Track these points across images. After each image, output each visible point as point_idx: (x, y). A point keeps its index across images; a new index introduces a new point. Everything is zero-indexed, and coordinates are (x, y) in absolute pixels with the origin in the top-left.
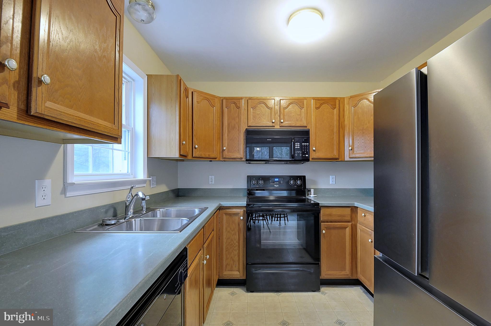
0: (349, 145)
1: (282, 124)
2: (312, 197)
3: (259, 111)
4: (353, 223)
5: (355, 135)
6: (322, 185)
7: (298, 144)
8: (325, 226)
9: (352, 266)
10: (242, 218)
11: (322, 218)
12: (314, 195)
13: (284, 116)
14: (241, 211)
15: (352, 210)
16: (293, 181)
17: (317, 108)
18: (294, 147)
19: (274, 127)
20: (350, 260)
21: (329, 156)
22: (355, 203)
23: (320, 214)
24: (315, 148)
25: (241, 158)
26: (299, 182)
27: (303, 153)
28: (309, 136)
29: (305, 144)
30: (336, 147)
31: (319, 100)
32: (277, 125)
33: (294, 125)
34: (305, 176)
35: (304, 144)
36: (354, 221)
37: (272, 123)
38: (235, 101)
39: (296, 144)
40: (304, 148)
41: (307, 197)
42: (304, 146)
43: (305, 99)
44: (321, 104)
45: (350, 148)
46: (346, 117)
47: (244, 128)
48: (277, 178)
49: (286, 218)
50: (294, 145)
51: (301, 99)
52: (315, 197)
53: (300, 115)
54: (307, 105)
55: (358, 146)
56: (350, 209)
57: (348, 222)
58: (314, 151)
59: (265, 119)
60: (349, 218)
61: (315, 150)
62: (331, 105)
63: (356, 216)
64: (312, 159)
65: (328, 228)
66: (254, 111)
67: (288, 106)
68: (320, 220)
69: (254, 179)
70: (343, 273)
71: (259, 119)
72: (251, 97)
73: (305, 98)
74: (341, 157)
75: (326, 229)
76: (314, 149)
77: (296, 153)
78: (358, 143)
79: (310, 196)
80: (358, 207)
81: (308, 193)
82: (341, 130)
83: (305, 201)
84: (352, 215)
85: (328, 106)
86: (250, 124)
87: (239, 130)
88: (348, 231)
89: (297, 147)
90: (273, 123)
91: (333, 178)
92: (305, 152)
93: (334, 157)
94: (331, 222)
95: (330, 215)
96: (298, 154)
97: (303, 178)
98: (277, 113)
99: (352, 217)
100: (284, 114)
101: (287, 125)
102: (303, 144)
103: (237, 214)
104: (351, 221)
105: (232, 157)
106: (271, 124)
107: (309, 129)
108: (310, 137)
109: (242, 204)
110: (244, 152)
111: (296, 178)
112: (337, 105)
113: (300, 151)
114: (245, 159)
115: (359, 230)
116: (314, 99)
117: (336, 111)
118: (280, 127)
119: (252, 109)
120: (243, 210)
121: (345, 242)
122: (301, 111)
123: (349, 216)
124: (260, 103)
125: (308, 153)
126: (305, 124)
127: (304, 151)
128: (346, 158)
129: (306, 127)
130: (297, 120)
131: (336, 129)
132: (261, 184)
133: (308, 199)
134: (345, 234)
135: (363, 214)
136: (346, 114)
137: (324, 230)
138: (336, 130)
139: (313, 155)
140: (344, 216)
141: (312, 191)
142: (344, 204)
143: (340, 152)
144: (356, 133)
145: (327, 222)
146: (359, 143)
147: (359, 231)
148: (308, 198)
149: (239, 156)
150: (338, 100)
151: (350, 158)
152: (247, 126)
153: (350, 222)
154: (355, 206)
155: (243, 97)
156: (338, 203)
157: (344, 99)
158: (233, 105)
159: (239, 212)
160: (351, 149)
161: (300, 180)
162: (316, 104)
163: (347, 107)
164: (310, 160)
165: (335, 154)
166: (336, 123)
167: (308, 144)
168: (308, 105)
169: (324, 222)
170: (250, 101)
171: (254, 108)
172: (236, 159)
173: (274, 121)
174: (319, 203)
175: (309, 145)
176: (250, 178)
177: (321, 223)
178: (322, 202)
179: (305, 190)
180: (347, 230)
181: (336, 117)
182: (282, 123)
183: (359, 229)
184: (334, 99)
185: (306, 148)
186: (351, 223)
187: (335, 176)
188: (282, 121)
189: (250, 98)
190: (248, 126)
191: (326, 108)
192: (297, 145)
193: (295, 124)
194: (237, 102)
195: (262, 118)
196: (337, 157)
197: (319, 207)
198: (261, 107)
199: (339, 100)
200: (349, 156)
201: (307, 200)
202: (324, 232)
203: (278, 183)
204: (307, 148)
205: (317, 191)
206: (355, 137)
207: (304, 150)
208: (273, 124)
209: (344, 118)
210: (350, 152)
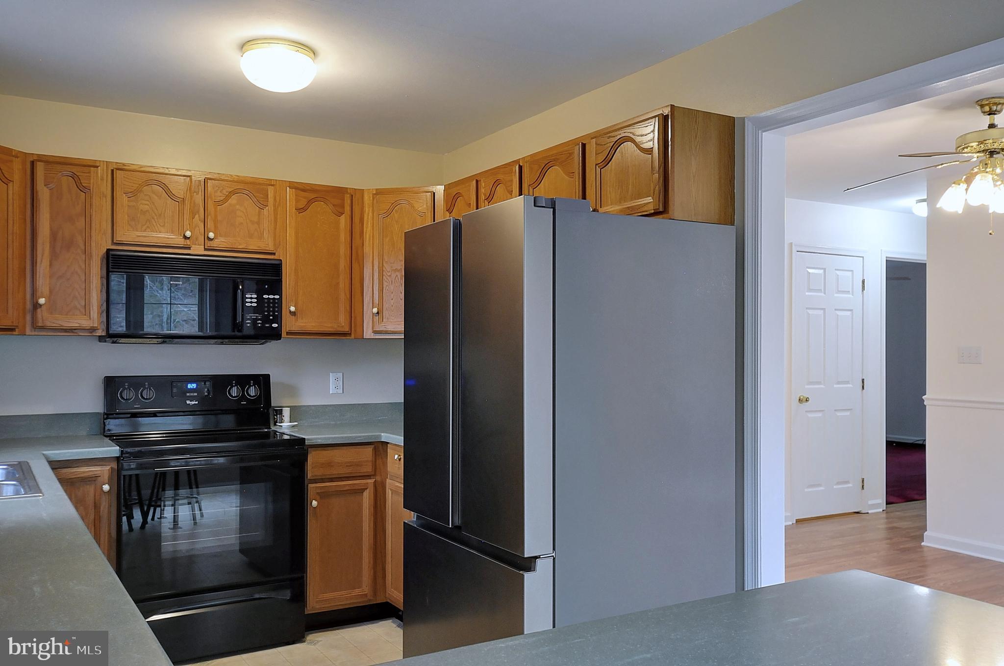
0: (373, 303)
1: (211, 242)
2: (286, 427)
3: (148, 205)
4: (378, 478)
5: (386, 281)
6: (310, 399)
7: (253, 296)
8: (318, 491)
9: (375, 573)
10: (106, 487)
11: (310, 473)
12: (290, 422)
13: (215, 221)
14: (104, 471)
15: (376, 450)
16: (237, 387)
17: (300, 210)
18: (244, 302)
19: (189, 248)
20: (372, 560)
21: (328, 327)
22: (382, 434)
23: (306, 463)
24: (295, 307)
25: (93, 330)
26: (252, 391)
27: (266, 320)
28: (279, 277)
29: (271, 297)
30: (343, 307)
31: (304, 190)
32: (196, 244)
33: (241, 247)
34: (269, 375)
35: (267, 296)
36: (381, 475)
37: (183, 239)
38: (75, 169)
39: (246, 296)
40: (269, 307)
41: (273, 428)
42: (269, 303)
43: (272, 185)
44: (310, 202)
45: (375, 310)
46: (368, 237)
47: (101, 244)
48: (192, 382)
49: (196, 505)
50: (244, 298)
51: (260, 184)
52: (293, 426)
53: (258, 223)
54: (275, 200)
55: (392, 306)
56: (371, 449)
57: (368, 477)
58: (293, 314)
59: (163, 226)
60: (368, 469)
61: (295, 312)
62: (332, 205)
63: (385, 464)
64: (287, 333)
65: (323, 496)
66: (132, 204)
67: (228, 197)
68: (307, 477)
69: (126, 384)
70: (357, 592)
71: (146, 226)
72: (124, 165)
73: (271, 183)
74: (355, 331)
75: (319, 497)
76: (293, 309)
77: (248, 319)
78: (392, 299)
79: (281, 426)
80: (388, 443)
81: (275, 418)
82: (355, 266)
83: (269, 436)
84: (375, 462)
85: (325, 206)
86: (119, 238)
87: (87, 253)
88: (367, 498)
89: (250, 305)
90: (185, 238)
91: (337, 379)
92: (271, 318)
93: (341, 329)
94: (331, 480)
95: (330, 464)
96: (254, 321)
97: (263, 381)
98: (198, 212)
99: (375, 466)
100: (216, 216)
101: (223, 246)
102: (264, 296)
103: (92, 479)
104: (373, 475)
105: (66, 325)
106: (180, 241)
107: (281, 260)
108: (283, 280)
109: (107, 452)
110: (103, 312)
111: (243, 380)
112: (347, 208)
113: (258, 315)
114: (103, 330)
115: (390, 492)
116: (294, 186)
117: (343, 221)
118: (205, 249)
119: (125, 198)
120: (108, 468)
121: (361, 521)
122: (259, 212)
123: (370, 464)
124: (148, 183)
125: (278, 319)
126: (271, 248)
127: (269, 313)
128: (367, 332)
129: (274, 254)
130: (251, 236)
131: (343, 264)
132: (150, 399)
133: (275, 432)
134: (360, 506)
135: (396, 456)
136: (366, 231)
137: (316, 500)
138: (345, 266)
139: (289, 324)
140: (359, 464)
141: (286, 412)
142: (360, 437)
143: (352, 318)
144: (388, 278)
145: (322, 480)
146: (393, 301)
147: (390, 495)
148: (276, 430)
149: (85, 323)
150: (348, 195)
151: (375, 332)
152: (110, 242)
153: (372, 477)
154: (382, 440)
155: (100, 161)
156: (346, 437)
157: (363, 192)
158: (66, 182)
159: (99, 472)
160: (378, 313)
161: (255, 387)
162: (297, 201)
163: (369, 213)
164: (283, 336)
165: (342, 323)
166: (343, 250)
167: (277, 297)
168: (278, 200)
169: (315, 481)
170: (119, 175)
171: (134, 194)
172: (76, 331)
173: (188, 234)
174: (304, 439)
175: (280, 299)
176: (112, 385)
177: (309, 485)
178: (311, 437)
179: (268, 411)
180: (366, 494)
181: (343, 237)
182: (211, 240)
183: (390, 490)
184: (339, 192)
185: (274, 307)
186: (374, 480)
187: (342, 374)
188: (211, 235)
189: (121, 168)
190: (114, 242)
191: (322, 210)
192: (251, 298)
193: (245, 245)
194: (81, 174)
195: (155, 224)
196: (347, 329)
197: (303, 448)
198: (153, 192)
199: (352, 195)
200: (373, 328)
201: (272, 434)
202: (315, 503)
203: (196, 394)
204: (276, 307)
205: (297, 412)
206: (384, 286)
207: (268, 311)
208: (188, 241)
209: (362, 239)
210: (375, 320)
